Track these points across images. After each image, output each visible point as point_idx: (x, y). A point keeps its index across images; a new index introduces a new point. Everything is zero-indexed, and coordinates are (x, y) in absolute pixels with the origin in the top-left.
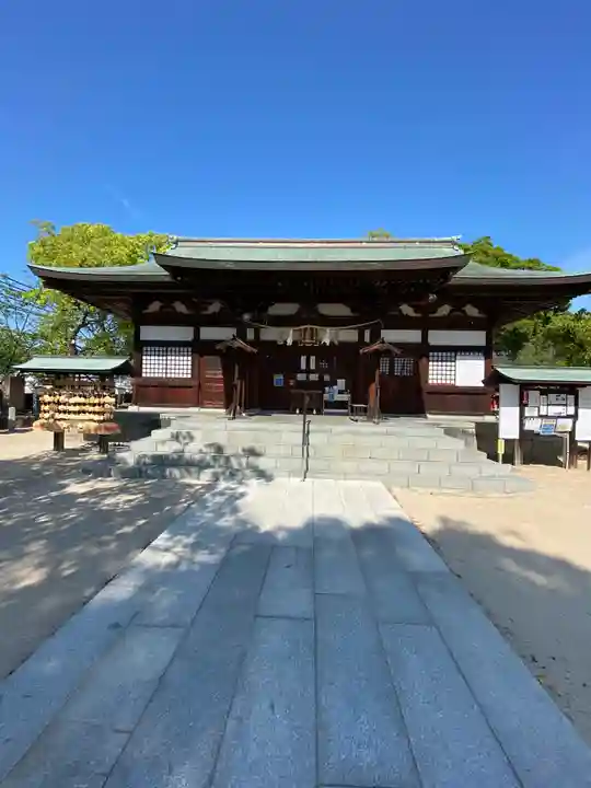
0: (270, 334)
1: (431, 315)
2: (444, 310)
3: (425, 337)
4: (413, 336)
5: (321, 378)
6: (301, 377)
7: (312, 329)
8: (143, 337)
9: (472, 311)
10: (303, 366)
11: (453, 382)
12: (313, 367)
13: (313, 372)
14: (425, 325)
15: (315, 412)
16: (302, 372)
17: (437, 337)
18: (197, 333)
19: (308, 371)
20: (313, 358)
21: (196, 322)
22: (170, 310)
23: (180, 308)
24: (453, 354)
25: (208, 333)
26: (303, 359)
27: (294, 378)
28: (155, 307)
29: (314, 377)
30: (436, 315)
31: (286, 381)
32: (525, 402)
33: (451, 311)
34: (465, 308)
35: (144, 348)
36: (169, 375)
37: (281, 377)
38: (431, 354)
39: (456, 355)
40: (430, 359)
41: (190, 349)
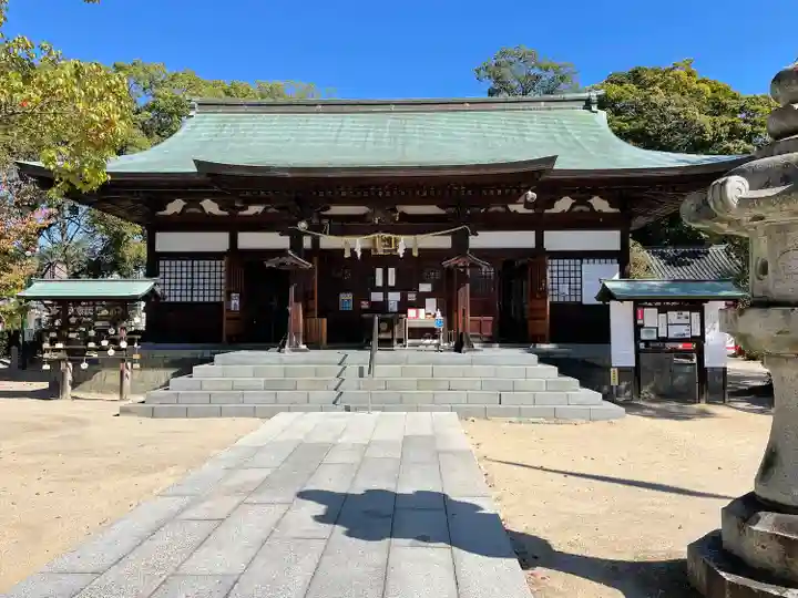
0: (328, 242)
1: (547, 211)
2: (564, 204)
3: (539, 240)
4: (524, 239)
5: (404, 296)
6: (377, 297)
8: (158, 249)
9: (600, 204)
10: (379, 283)
11: (579, 300)
12: (392, 282)
13: (393, 289)
14: (539, 222)
16: (378, 289)
17: (556, 240)
18: (233, 241)
19: (386, 289)
20: (392, 271)
21: (233, 225)
22: (196, 210)
23: (210, 206)
24: (578, 262)
25: (248, 240)
26: (379, 271)
27: (368, 299)
28: (175, 207)
29: (395, 297)
30: (553, 211)
31: (356, 302)
32: (639, 322)
33: (573, 205)
34: (591, 201)
35: (161, 263)
36: (195, 299)
37: (349, 296)
38: (549, 262)
39: (582, 263)
40: (549, 268)
41: (224, 263)
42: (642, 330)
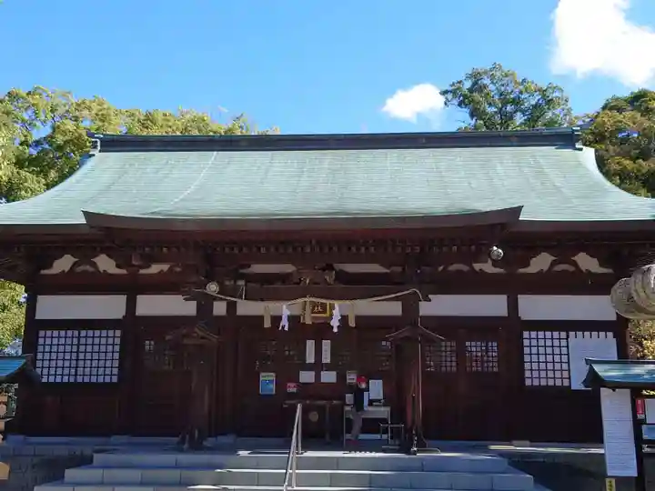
0: (246, 308)
1: (522, 270)
2: (542, 262)
3: (513, 306)
4: (492, 305)
5: (341, 377)
6: (307, 377)
8: (41, 315)
9: (587, 263)
10: (310, 359)
11: (566, 383)
12: (326, 359)
13: (329, 368)
14: (512, 285)
15: (327, 437)
16: (309, 367)
17: (534, 306)
18: (131, 305)
19: (318, 366)
20: (326, 345)
21: (131, 287)
22: (88, 268)
23: (105, 264)
24: (563, 334)
25: (150, 305)
26: (310, 345)
27: (296, 379)
28: (64, 264)
29: (329, 377)
30: (528, 270)
31: (280, 384)
32: (640, 416)
33: (553, 264)
34: (575, 258)
35: (42, 333)
36: (80, 379)
37: (271, 376)
38: (526, 334)
39: (568, 337)
40: (526, 342)
41: (118, 333)
42: (644, 427)
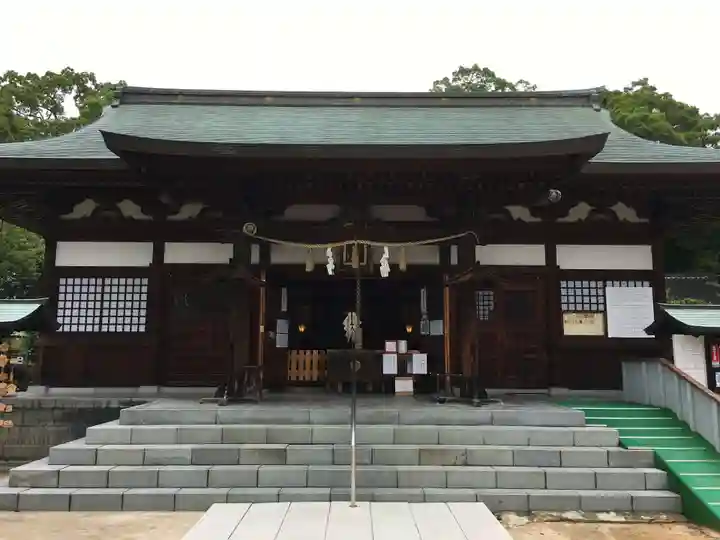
1: (560, 220)
2: (580, 212)
3: (551, 255)
4: (531, 255)
7: (361, 247)
8: (61, 262)
9: (625, 213)
14: (552, 235)
17: (571, 257)
18: (159, 253)
21: (158, 233)
22: (111, 214)
23: (130, 209)
24: (600, 284)
25: (179, 253)
28: (85, 209)
30: (568, 219)
33: (592, 214)
34: (614, 208)
35: (62, 281)
36: (105, 329)
38: (563, 284)
39: (605, 286)
40: (563, 292)
41: (145, 281)
